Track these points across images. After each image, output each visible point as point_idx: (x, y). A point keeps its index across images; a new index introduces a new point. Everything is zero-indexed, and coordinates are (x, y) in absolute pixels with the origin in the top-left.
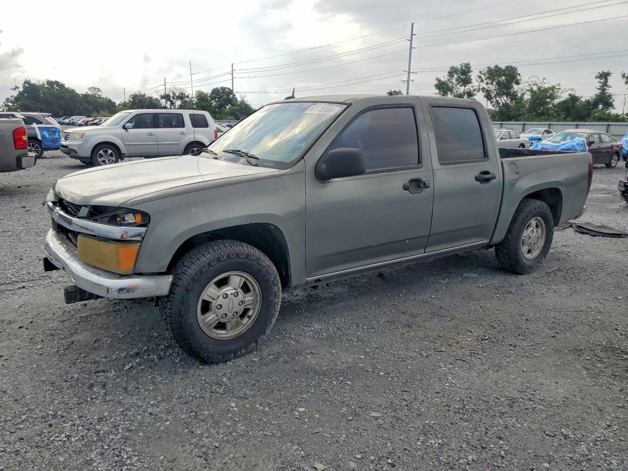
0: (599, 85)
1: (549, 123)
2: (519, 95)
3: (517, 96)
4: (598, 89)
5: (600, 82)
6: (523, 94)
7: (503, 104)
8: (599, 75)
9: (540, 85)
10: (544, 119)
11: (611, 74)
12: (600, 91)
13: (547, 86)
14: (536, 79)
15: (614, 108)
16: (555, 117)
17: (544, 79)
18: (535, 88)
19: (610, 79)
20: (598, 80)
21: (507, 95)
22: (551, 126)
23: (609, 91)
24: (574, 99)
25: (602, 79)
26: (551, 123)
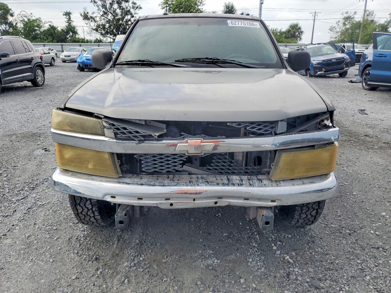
0: (66, 20)
1: (43, 44)
2: (14, 24)
3: (13, 25)
4: (66, 22)
5: (66, 18)
6: (16, 23)
7: (3, 30)
8: (65, 14)
9: (29, 18)
10: (39, 41)
11: (71, 13)
12: (67, 24)
13: (34, 18)
14: (25, 13)
15: (78, 35)
16: (46, 40)
17: (31, 14)
18: (26, 20)
19: (71, 16)
20: (65, 16)
21: (6, 23)
22: (45, 46)
23: (73, 24)
24: (53, 28)
25: (67, 16)
26: (45, 44)
